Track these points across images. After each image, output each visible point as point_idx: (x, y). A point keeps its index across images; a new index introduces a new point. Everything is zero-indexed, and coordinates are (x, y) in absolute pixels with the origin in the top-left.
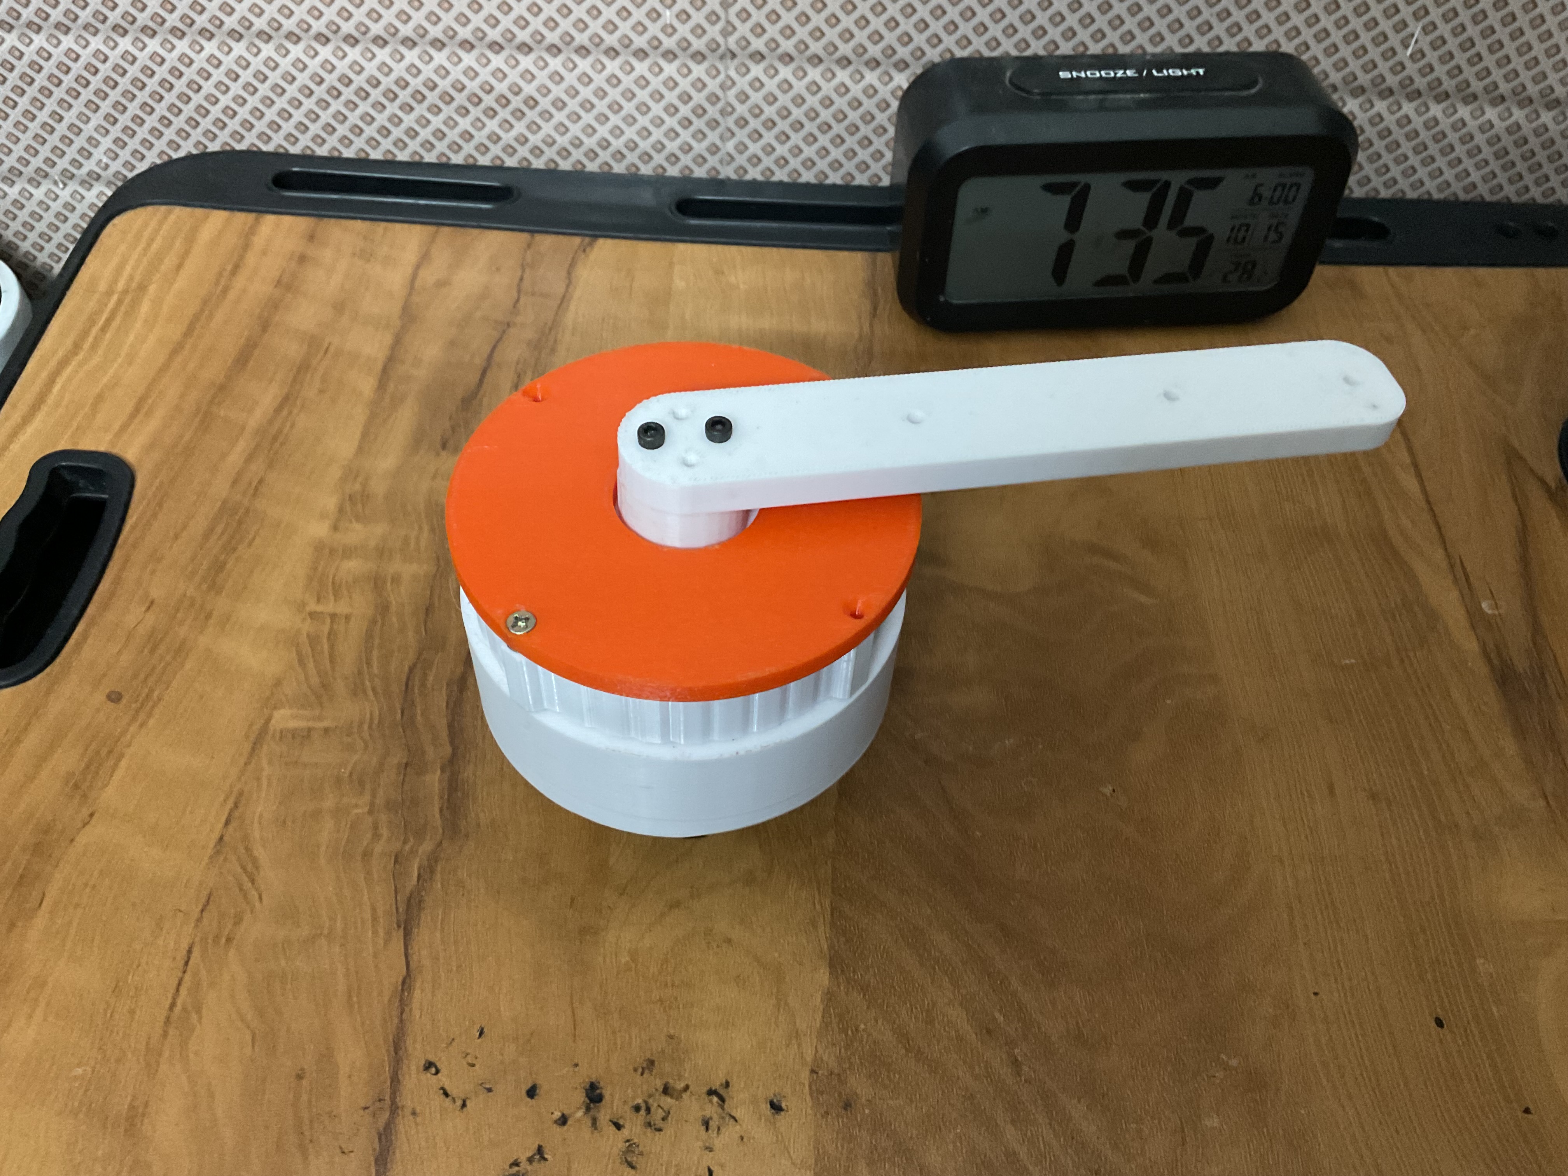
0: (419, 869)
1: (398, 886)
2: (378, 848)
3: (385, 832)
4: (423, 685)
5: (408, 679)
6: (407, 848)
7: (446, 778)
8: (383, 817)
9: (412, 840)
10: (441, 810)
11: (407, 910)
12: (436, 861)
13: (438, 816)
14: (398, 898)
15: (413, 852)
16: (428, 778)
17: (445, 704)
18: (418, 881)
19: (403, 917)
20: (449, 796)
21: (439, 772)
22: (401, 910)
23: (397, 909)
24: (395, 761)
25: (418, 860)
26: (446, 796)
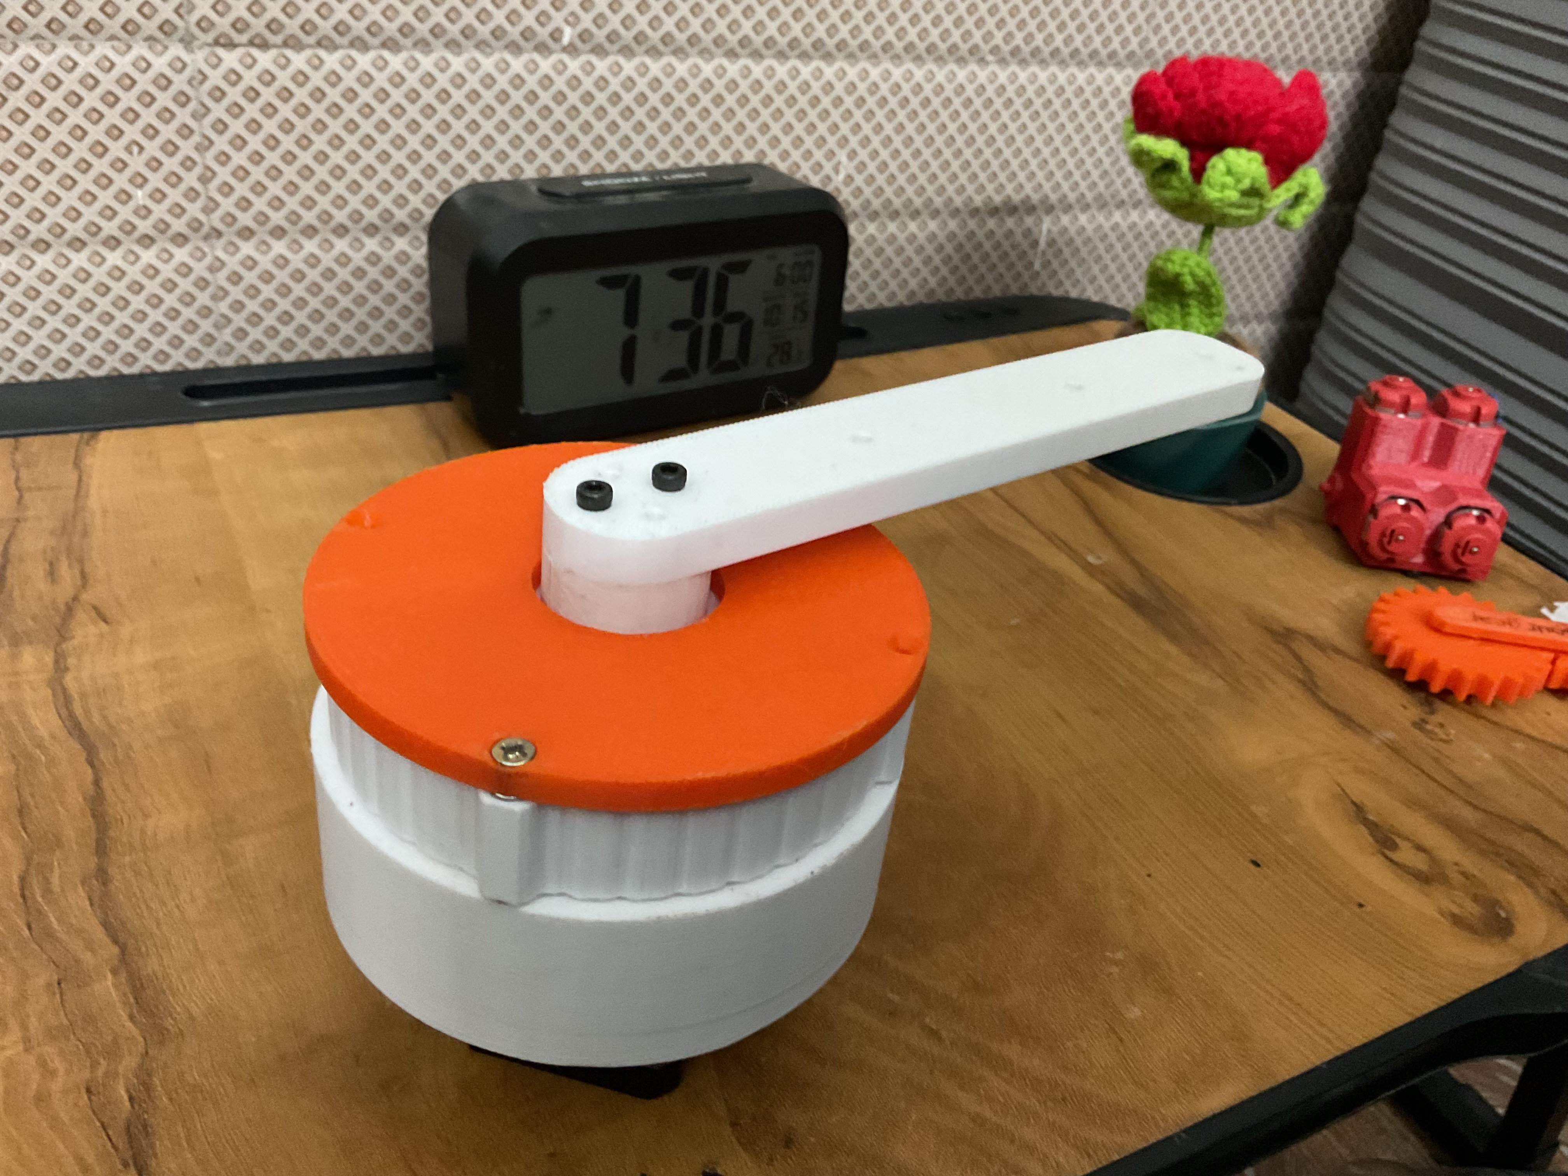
0: (128, 1091)
1: (105, 1120)
2: (56, 1086)
3: (58, 1064)
4: (47, 891)
5: (22, 889)
6: (100, 1072)
7: (123, 980)
8: (49, 1050)
9: (102, 1061)
10: (131, 1018)
11: (130, 1142)
12: (149, 1075)
13: (129, 1024)
14: (110, 1133)
15: (110, 1074)
16: (97, 987)
17: (87, 903)
18: (132, 1106)
19: (128, 1155)
20: (136, 998)
21: (110, 976)
22: (120, 1146)
23: (114, 1146)
24: (41, 981)
25: (121, 1081)
26: (132, 1000)
